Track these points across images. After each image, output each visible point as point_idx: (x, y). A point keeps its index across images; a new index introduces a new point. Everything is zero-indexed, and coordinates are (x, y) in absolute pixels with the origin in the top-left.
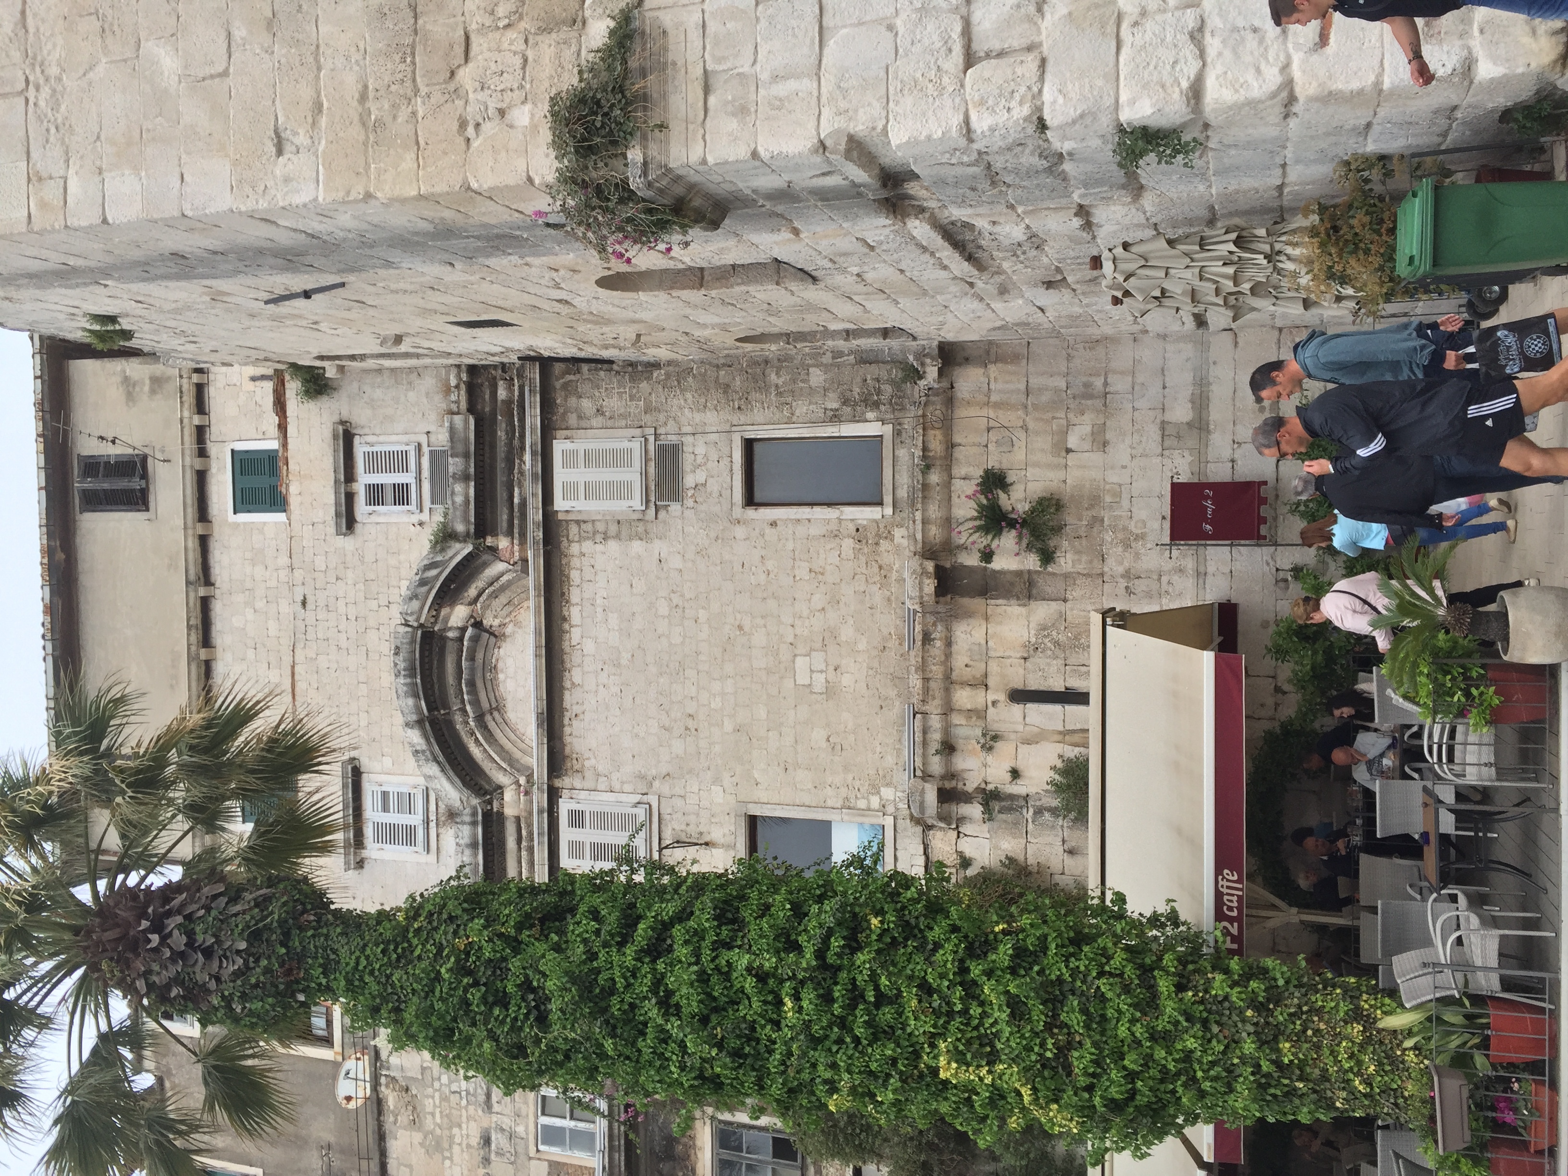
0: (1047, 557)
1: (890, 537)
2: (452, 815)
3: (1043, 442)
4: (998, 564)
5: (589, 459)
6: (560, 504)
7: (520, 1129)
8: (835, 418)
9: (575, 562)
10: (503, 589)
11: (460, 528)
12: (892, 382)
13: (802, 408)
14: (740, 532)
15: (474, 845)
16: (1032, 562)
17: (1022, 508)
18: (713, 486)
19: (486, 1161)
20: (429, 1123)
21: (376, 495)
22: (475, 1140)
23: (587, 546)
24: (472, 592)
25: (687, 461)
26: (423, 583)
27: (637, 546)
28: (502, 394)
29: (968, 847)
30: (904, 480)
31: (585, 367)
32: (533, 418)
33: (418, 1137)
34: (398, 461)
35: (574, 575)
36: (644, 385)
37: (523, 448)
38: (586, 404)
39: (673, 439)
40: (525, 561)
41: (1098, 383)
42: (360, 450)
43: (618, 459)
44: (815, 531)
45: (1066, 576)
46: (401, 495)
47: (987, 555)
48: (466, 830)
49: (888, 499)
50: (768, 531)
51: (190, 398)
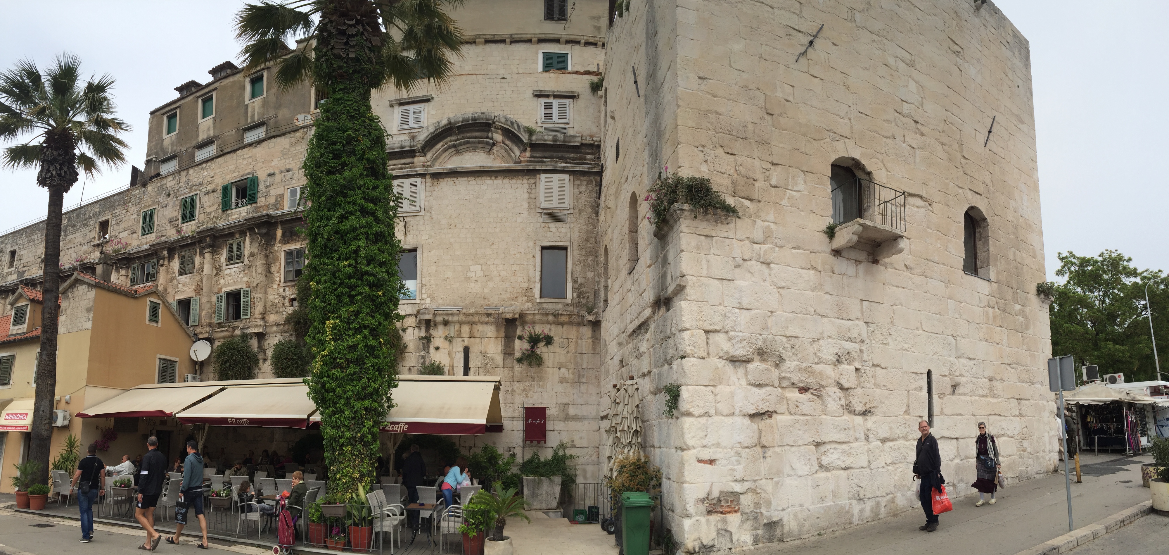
0: (520, 360)
1: (528, 301)
2: (413, 138)
3: (562, 359)
4: (517, 342)
5: (561, 188)
6: (543, 176)
7: (294, 181)
8: (574, 281)
9: (519, 181)
10: (509, 154)
11: (534, 138)
12: (587, 303)
13: (579, 269)
14: (531, 244)
15: (402, 147)
16: (518, 355)
17: (539, 351)
18: (549, 234)
19: (281, 172)
20: (292, 149)
21: (548, 106)
22: (288, 167)
23: (526, 186)
24: (508, 142)
25: (560, 225)
26: (512, 123)
27: (526, 205)
28: (589, 157)
29: (410, 331)
30: (550, 306)
31: (598, 188)
32: (578, 168)
33: (287, 146)
34: (562, 114)
35: (514, 181)
36: (590, 210)
37: (566, 163)
38: (583, 188)
39: (568, 220)
40: (520, 162)
41: (584, 380)
42: (567, 101)
43: (561, 199)
44: (531, 272)
45: (513, 368)
46: (548, 116)
47: (520, 338)
48: (408, 144)
49: (543, 300)
50: (531, 255)
51: (591, 40)
